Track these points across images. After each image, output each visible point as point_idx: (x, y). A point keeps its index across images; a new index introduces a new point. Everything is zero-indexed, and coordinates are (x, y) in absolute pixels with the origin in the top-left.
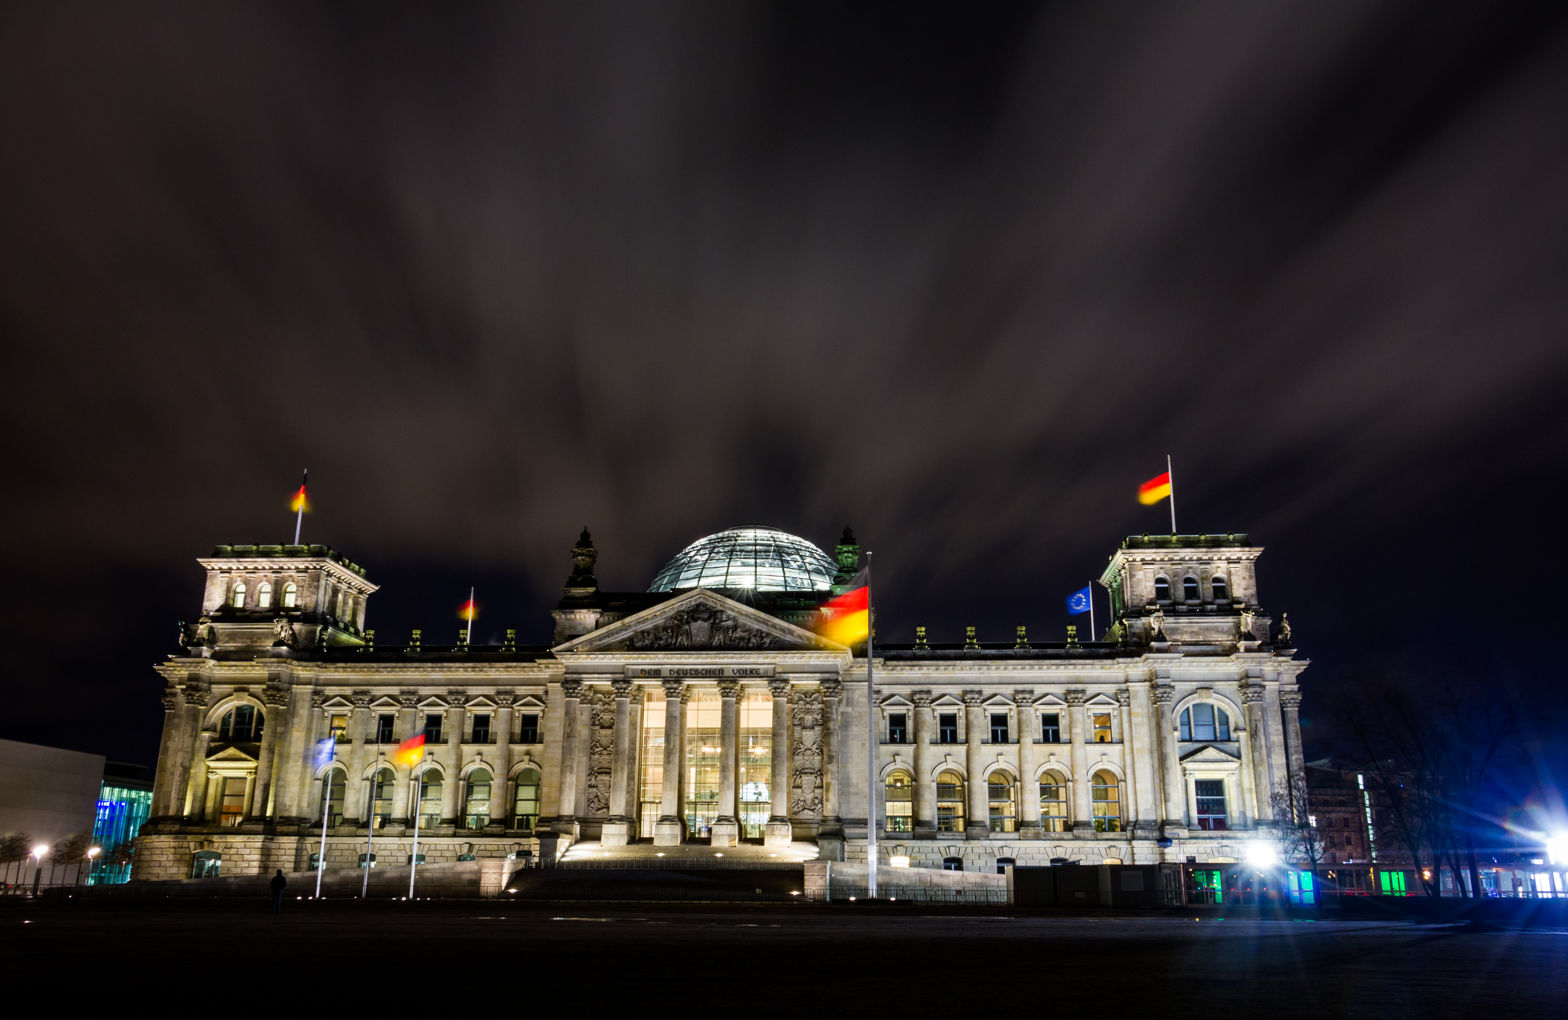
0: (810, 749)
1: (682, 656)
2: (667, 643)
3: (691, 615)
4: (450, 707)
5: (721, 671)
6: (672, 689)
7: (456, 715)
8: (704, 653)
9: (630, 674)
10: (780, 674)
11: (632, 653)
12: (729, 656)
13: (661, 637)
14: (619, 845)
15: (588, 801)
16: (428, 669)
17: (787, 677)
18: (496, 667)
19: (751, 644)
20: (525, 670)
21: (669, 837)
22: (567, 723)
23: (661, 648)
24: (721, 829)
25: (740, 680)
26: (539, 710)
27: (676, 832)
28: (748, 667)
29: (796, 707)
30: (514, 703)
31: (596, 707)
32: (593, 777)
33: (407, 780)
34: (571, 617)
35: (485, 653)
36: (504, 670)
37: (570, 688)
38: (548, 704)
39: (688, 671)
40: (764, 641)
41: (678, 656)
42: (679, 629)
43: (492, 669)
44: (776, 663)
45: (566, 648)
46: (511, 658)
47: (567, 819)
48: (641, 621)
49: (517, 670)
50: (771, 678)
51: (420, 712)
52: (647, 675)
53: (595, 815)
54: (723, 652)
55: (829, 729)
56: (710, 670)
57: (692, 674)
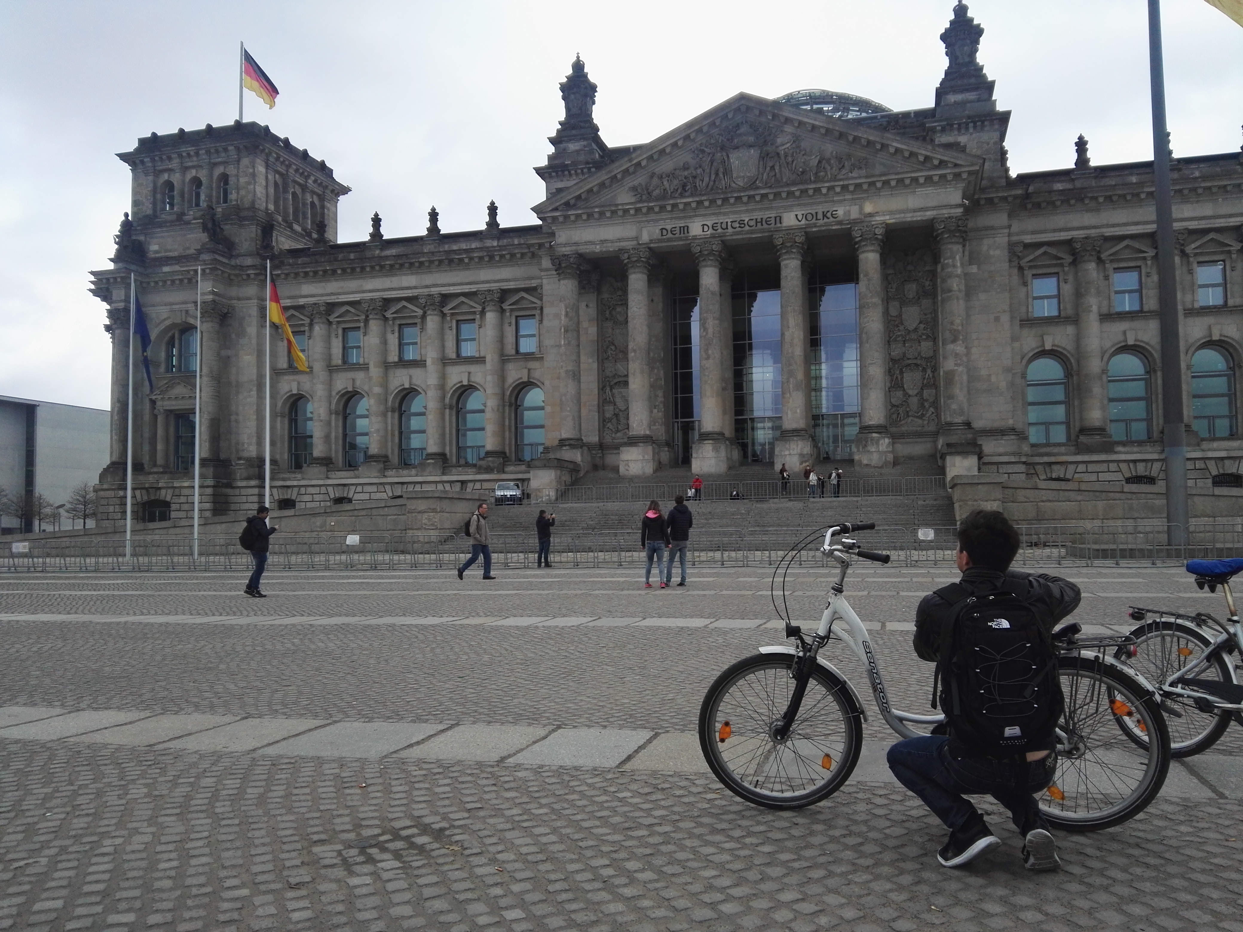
0: (916, 330)
1: (719, 202)
2: (695, 186)
3: (728, 140)
4: (425, 313)
5: (778, 219)
6: (706, 253)
7: (432, 322)
8: (752, 193)
9: (645, 237)
10: (870, 215)
11: (646, 204)
12: (790, 194)
13: (686, 178)
14: (644, 473)
15: (604, 421)
16: (392, 266)
17: (882, 218)
18: (475, 255)
19: (822, 174)
20: (513, 255)
21: (713, 461)
22: (563, 313)
23: (687, 194)
24: (787, 446)
25: (808, 230)
26: (535, 308)
27: (723, 454)
28: (820, 209)
29: (891, 271)
30: (503, 303)
31: (606, 296)
32: (608, 389)
33: (382, 408)
34: (564, 176)
35: (461, 239)
36: (487, 259)
37: (563, 265)
38: (544, 298)
39: (729, 224)
40: (843, 166)
41: (712, 202)
42: (712, 162)
43: (471, 259)
44: (862, 198)
45: (553, 206)
46: (495, 243)
47: (572, 442)
48: (655, 157)
49: (502, 256)
50: (855, 222)
51: (391, 322)
52: (670, 235)
53: (614, 438)
54: (781, 190)
55: (950, 291)
56: (762, 219)
57: (735, 228)
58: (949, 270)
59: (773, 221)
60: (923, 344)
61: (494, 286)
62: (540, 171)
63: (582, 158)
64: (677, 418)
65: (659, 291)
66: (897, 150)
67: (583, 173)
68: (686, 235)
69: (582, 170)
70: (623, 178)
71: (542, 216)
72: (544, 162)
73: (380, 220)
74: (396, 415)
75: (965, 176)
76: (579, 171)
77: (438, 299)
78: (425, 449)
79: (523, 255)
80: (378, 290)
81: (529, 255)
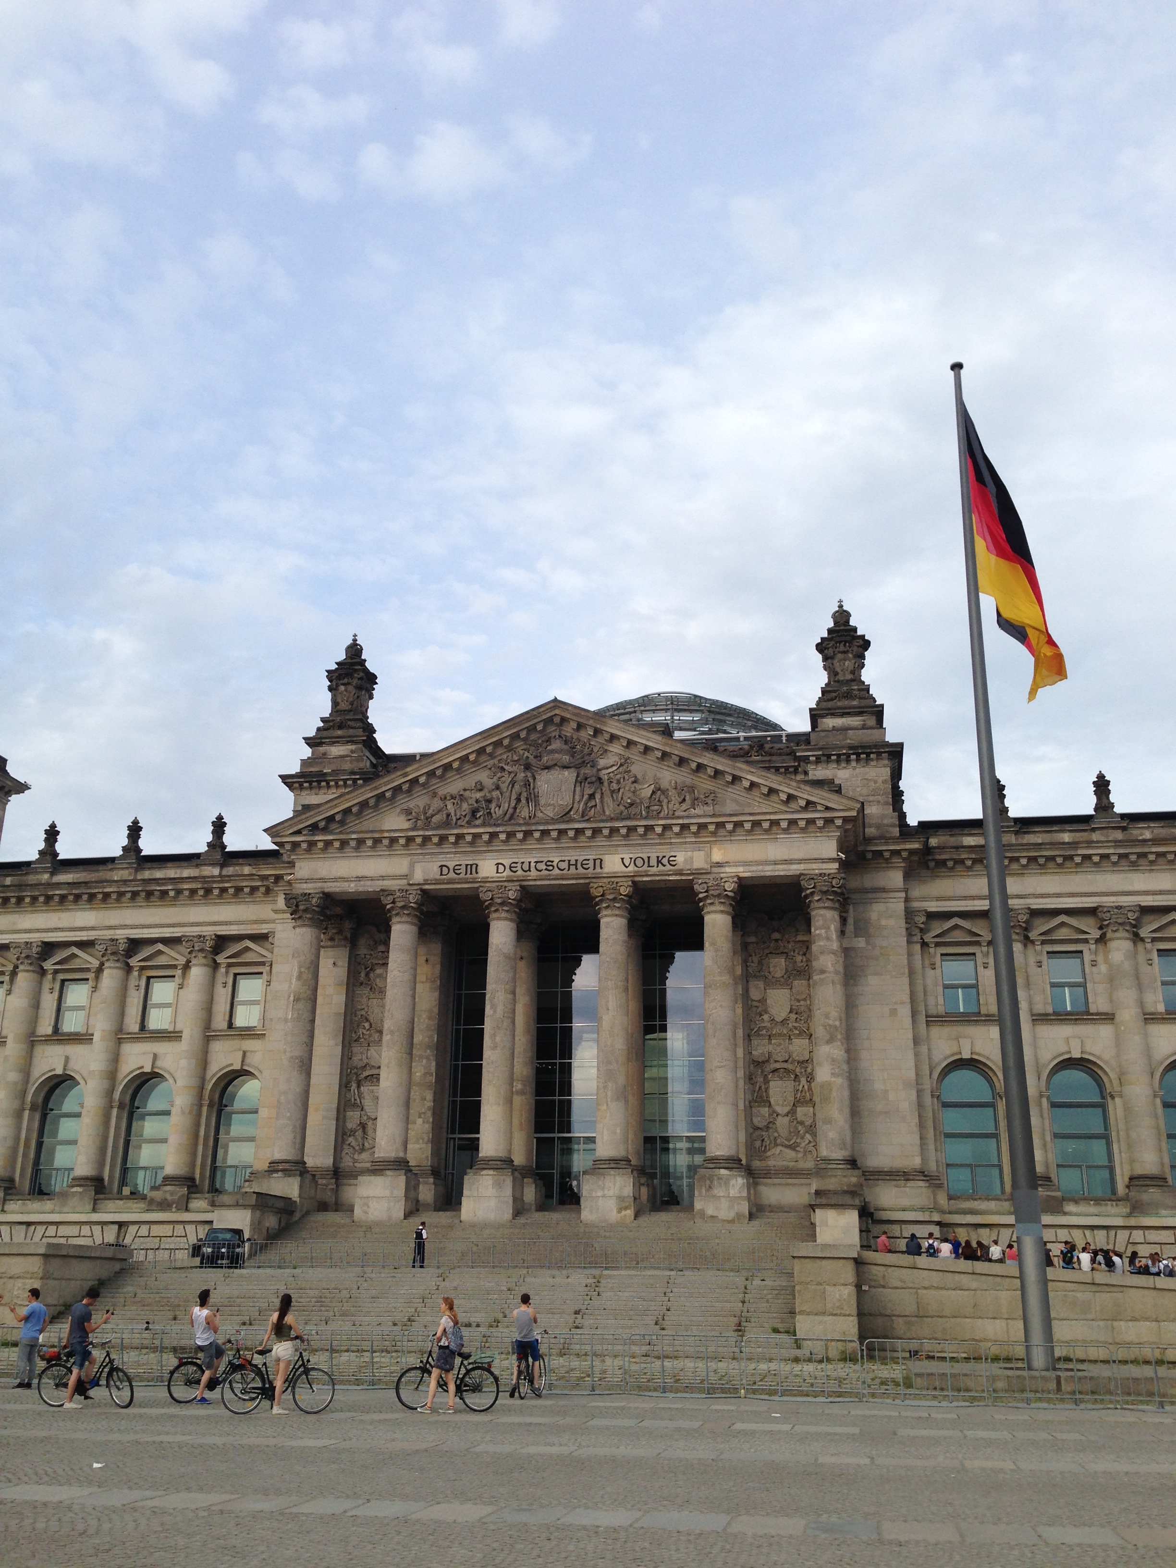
0: (784, 1022)
1: (520, 836)
2: (490, 813)
3: (536, 757)
4: (102, 964)
5: (598, 862)
6: (499, 901)
7: (110, 977)
8: (563, 826)
9: (418, 876)
10: (719, 865)
11: (421, 833)
12: (614, 831)
13: (477, 801)
14: (390, 1218)
15: (344, 1134)
16: (63, 898)
17: (734, 870)
18: (186, 887)
19: (656, 808)
20: (239, 890)
21: (493, 1203)
22: (295, 974)
23: (478, 822)
24: (600, 1183)
25: (637, 879)
26: (263, 964)
27: (508, 1191)
28: (654, 853)
29: (753, 939)
30: (217, 954)
31: (362, 951)
32: (354, 1085)
33: (16, 1104)
34: (320, 788)
35: (169, 865)
36: (201, 892)
37: (301, 907)
38: (276, 950)
39: (533, 865)
40: (684, 800)
41: (510, 835)
42: (513, 783)
43: (179, 892)
44: (708, 842)
45: (295, 829)
46: (216, 871)
47: (287, 1166)
48: (439, 772)
49: (223, 890)
50: (699, 873)
51: (50, 977)
52: (452, 875)
53: (355, 1161)
54: (602, 825)
55: (823, 972)
56: (576, 861)
57: (540, 871)
58: (822, 943)
59: (591, 863)
60: (796, 1041)
61: (209, 931)
62: (287, 780)
63: (347, 766)
64: (453, 1132)
65: (437, 948)
66: (753, 785)
67: (345, 786)
68: (474, 875)
69: (345, 781)
70: (394, 796)
71: (278, 840)
72: (294, 768)
73: (58, 833)
74: (37, 1116)
75: (839, 822)
76: (341, 783)
77: (122, 947)
78: (72, 1169)
79: (254, 889)
80: (38, 931)
81: (263, 889)
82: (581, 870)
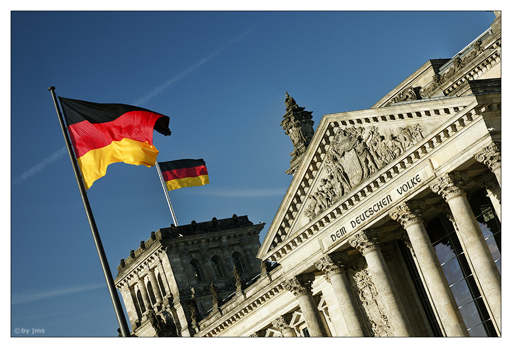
1: (347, 204)
5: (389, 198)
6: (360, 244)
8: (360, 188)
9: (325, 247)
10: (438, 170)
12: (382, 178)
13: (327, 191)
19: (396, 151)
23: (331, 204)
28: (407, 179)
39: (364, 214)
40: (405, 139)
42: (334, 173)
44: (427, 158)
50: (431, 180)
54: (375, 178)
56: (380, 202)
57: (369, 217)
59: (386, 200)
68: (345, 234)
70: (295, 209)
82: (384, 207)
